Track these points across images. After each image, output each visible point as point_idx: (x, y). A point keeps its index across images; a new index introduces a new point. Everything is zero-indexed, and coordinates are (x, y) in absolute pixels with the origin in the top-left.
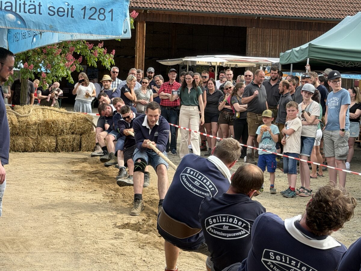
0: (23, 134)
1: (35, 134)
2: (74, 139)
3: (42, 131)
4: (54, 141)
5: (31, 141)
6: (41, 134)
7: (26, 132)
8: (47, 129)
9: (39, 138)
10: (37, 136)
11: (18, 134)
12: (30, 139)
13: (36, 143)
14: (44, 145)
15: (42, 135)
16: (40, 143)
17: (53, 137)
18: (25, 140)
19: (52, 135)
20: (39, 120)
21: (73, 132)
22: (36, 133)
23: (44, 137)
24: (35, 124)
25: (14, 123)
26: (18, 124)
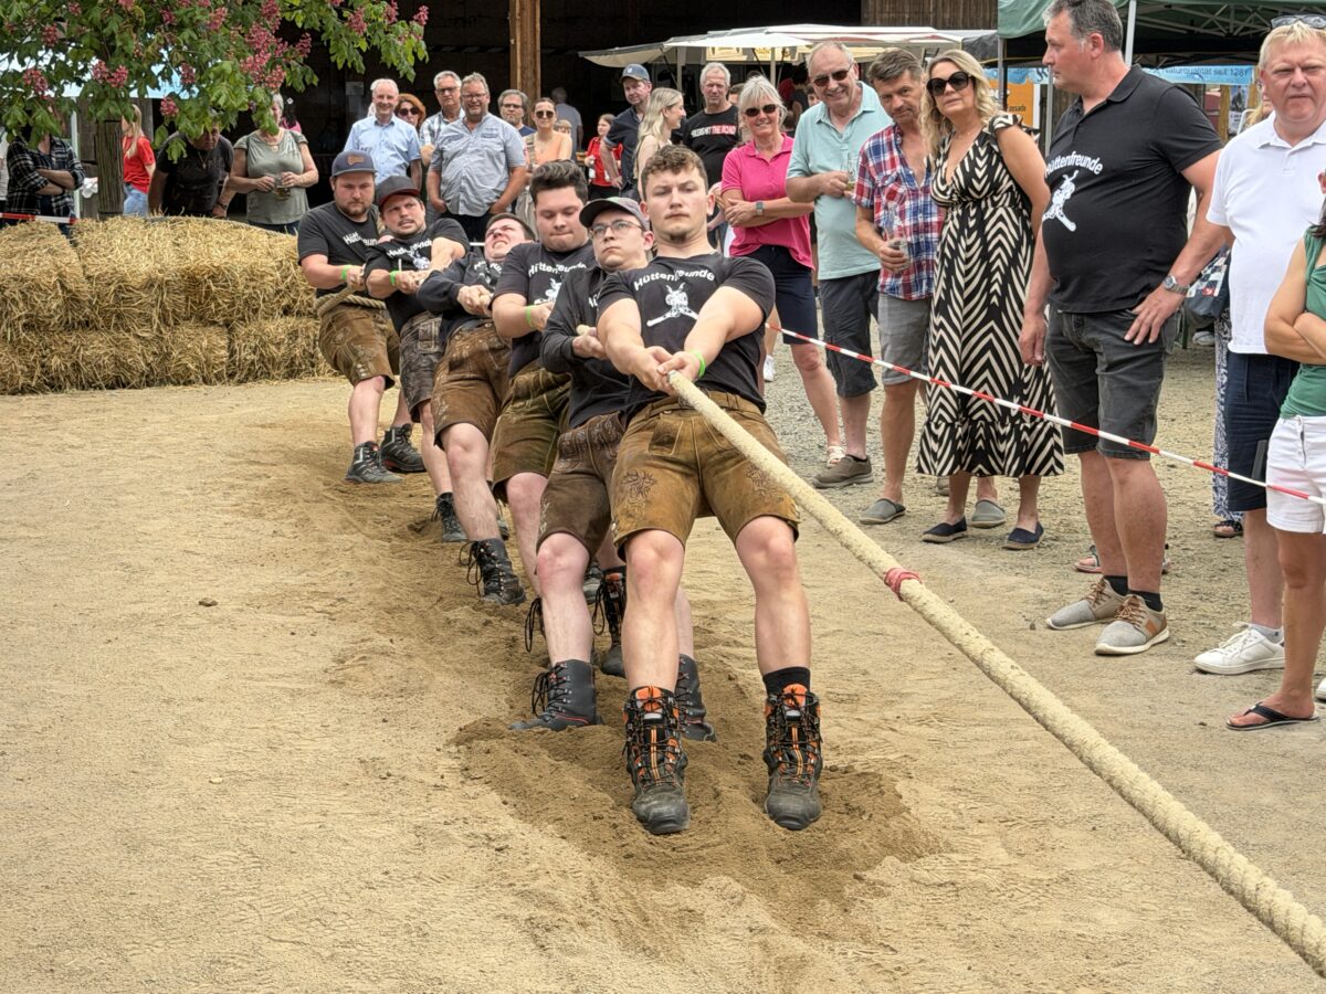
0: (107, 321)
1: (149, 320)
2: (294, 335)
3: (174, 311)
4: (223, 343)
5: (137, 347)
6: (171, 322)
7: (118, 317)
8: (194, 302)
9: (167, 335)
10: (159, 330)
11: (87, 323)
12: (132, 339)
13: (154, 353)
14: (184, 361)
15: (176, 323)
16: (169, 354)
17: (218, 329)
18: (117, 343)
20: (160, 271)
21: (288, 306)
22: (156, 317)
23: (186, 330)
24: (149, 284)
25: (71, 286)
26: (85, 287)
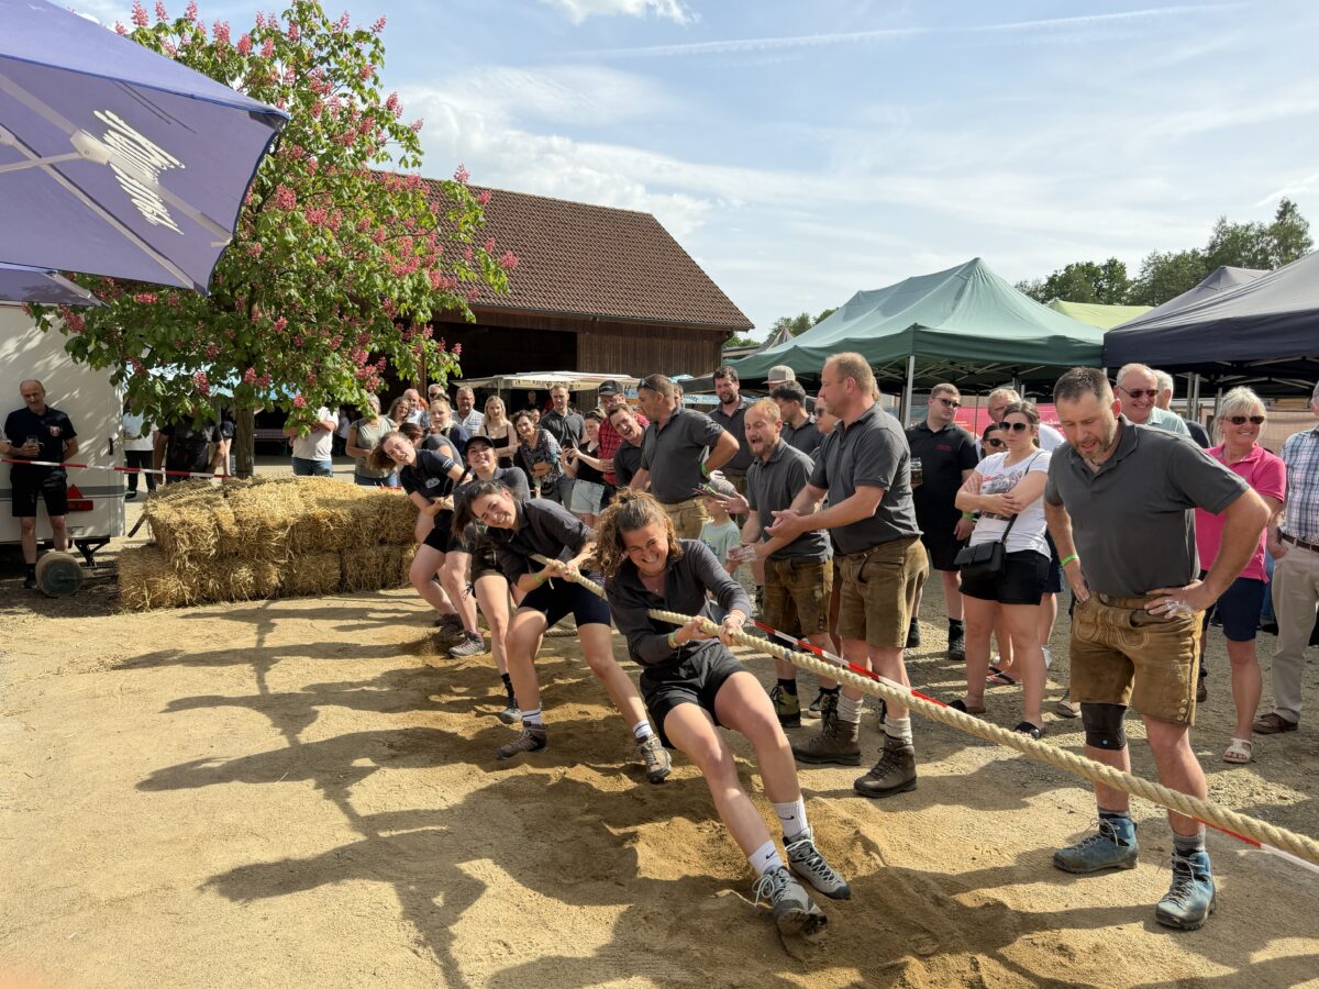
0: (252, 553)
1: (283, 551)
2: (387, 558)
3: (301, 544)
4: (336, 565)
5: (274, 571)
7: (260, 549)
8: (316, 537)
9: (296, 561)
10: (290, 557)
11: (237, 554)
12: (270, 565)
13: (286, 574)
14: (308, 579)
15: (303, 552)
16: (297, 574)
17: (333, 555)
18: (256, 568)
19: (329, 551)
20: (292, 516)
21: (383, 539)
22: (288, 548)
23: (309, 556)
24: (284, 526)
25: (226, 527)
26: (236, 529)
